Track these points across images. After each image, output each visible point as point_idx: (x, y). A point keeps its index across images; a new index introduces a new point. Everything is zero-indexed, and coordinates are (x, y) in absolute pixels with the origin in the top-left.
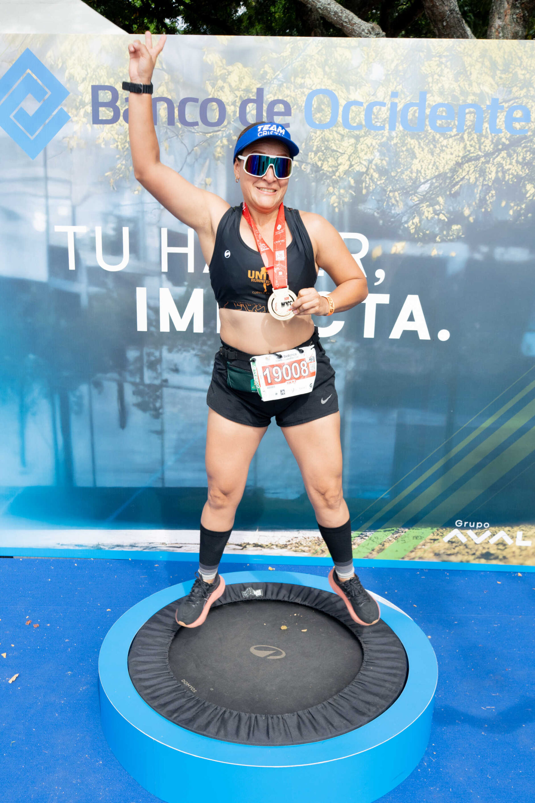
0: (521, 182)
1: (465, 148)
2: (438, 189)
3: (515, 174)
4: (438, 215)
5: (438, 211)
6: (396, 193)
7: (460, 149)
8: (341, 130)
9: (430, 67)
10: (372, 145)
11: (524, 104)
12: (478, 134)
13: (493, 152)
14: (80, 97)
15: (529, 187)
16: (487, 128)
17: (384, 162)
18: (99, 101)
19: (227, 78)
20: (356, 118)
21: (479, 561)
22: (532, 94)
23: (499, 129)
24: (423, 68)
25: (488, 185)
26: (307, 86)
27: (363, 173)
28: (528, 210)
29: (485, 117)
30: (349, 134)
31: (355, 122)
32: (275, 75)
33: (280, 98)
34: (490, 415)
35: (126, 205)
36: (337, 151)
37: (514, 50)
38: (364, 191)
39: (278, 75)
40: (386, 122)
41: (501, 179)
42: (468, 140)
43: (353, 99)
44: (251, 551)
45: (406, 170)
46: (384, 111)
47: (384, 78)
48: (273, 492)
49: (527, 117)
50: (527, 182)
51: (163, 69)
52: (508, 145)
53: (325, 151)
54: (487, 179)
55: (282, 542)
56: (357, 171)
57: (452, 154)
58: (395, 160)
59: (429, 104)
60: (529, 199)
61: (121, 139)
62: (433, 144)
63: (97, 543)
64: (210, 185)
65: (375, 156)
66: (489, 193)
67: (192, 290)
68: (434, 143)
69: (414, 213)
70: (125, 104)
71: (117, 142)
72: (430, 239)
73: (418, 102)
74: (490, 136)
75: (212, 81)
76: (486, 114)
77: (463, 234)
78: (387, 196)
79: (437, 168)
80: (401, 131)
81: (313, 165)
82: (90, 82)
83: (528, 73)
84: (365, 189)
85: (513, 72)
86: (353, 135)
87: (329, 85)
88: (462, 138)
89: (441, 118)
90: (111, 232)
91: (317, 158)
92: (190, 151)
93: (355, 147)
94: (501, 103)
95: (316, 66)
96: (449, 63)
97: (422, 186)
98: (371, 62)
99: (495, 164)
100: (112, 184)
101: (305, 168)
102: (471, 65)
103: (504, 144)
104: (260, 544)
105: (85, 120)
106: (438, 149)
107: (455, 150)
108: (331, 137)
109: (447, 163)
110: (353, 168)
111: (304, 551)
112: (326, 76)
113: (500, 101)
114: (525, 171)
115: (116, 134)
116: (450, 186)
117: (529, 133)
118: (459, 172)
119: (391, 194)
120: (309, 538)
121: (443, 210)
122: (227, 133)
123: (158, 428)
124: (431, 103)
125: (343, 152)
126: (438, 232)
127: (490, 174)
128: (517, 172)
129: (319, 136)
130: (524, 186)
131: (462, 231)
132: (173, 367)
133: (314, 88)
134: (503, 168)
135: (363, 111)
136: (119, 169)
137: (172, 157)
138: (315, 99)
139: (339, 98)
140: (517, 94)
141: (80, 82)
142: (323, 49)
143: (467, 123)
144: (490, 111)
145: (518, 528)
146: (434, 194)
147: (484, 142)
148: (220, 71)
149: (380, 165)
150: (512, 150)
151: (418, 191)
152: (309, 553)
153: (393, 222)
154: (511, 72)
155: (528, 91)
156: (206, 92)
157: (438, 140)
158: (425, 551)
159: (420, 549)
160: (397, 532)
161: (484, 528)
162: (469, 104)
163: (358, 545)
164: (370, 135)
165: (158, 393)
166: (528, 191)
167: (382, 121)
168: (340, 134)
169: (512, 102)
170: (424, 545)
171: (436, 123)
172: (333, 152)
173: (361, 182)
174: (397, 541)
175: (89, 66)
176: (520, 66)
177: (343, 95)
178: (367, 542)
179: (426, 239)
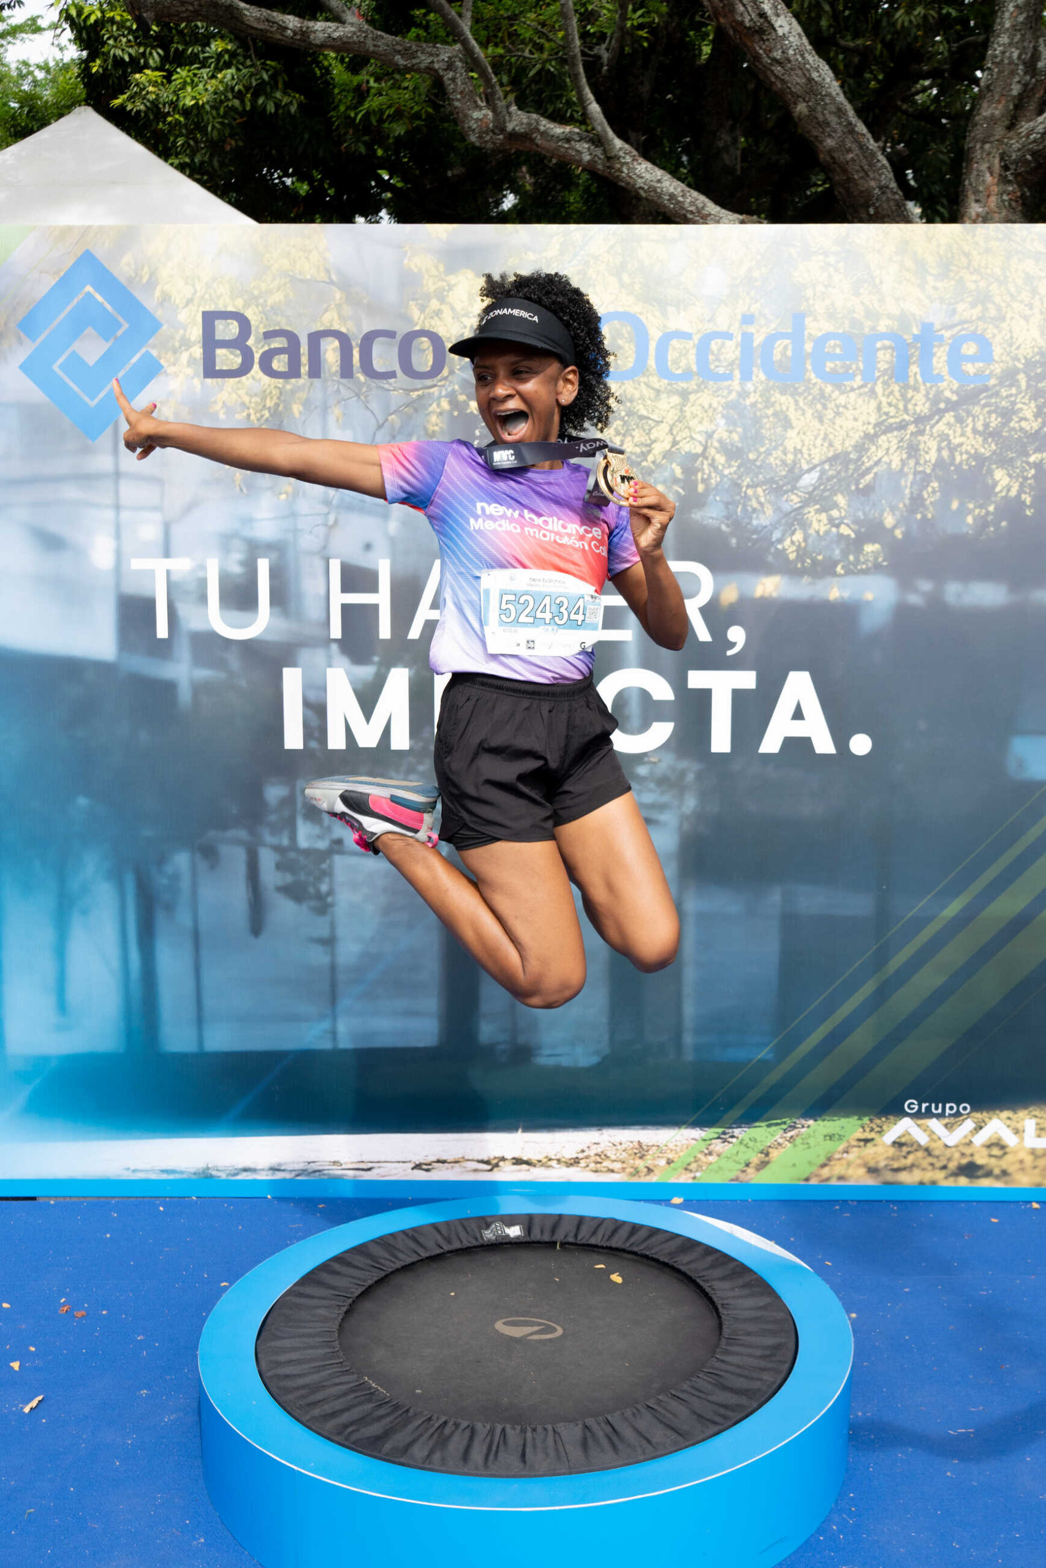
0: (984, 465)
1: (879, 408)
2: (835, 480)
3: (973, 451)
4: (838, 526)
5: (837, 519)
6: (759, 490)
7: (870, 411)
8: (654, 380)
9: (809, 271)
10: (710, 406)
11: (979, 332)
12: (902, 384)
13: (930, 416)
14: (181, 332)
15: (1001, 476)
16: (916, 374)
17: (735, 437)
18: (217, 338)
19: (448, 296)
20: (681, 361)
21: (955, 1181)
22: (992, 315)
23: (939, 375)
24: (796, 275)
25: (924, 472)
27: (696, 456)
28: (1000, 513)
29: (912, 355)
30: (669, 388)
31: (678, 368)
34: (957, 895)
35: (262, 520)
36: (649, 418)
38: (701, 488)
40: (735, 366)
41: (948, 461)
42: (883, 395)
43: (674, 329)
44: (507, 1174)
45: (776, 448)
46: (731, 347)
47: (727, 291)
48: (548, 1052)
49: (985, 352)
50: (994, 466)
52: (956, 401)
53: (626, 418)
54: (922, 462)
55: (569, 1154)
56: (687, 453)
57: (856, 419)
58: (753, 431)
59: (810, 334)
60: (1000, 495)
61: (256, 403)
62: (822, 403)
63: (205, 1166)
65: (717, 426)
66: (928, 486)
67: (388, 671)
68: (822, 401)
69: (793, 525)
70: (262, 343)
71: (248, 408)
72: (824, 570)
73: (790, 331)
74: (922, 388)
75: (420, 302)
76: (913, 351)
77: (885, 560)
78: (743, 494)
79: (831, 445)
80: (762, 382)
82: (199, 306)
83: (982, 279)
84: (702, 482)
85: (957, 278)
86: (677, 390)
87: (629, 304)
88: (873, 393)
89: (833, 357)
90: (237, 569)
92: (381, 422)
94: (939, 330)
96: (841, 265)
97: (806, 476)
98: (704, 266)
99: (935, 435)
100: (238, 483)
102: (881, 268)
103: (948, 401)
104: (525, 1158)
105: (190, 371)
106: (830, 411)
107: (862, 413)
108: (637, 395)
109: (848, 436)
110: (677, 447)
111: (613, 1171)
113: (937, 326)
114: (990, 446)
116: (855, 475)
117: (993, 382)
118: (871, 451)
119: (750, 492)
120: (621, 1144)
121: (845, 517)
122: (449, 389)
123: (325, 933)
124: (814, 333)
125: (657, 419)
126: (838, 558)
127: (927, 453)
128: (976, 449)
130: (990, 472)
131: (882, 554)
134: (949, 442)
135: (693, 348)
139: (649, 326)
140: (966, 315)
141: (181, 306)
142: (619, 245)
143: (879, 366)
144: (919, 345)
145: (1026, 1112)
146: (828, 490)
147: (912, 397)
148: (434, 284)
149: (728, 441)
150: (963, 410)
151: (798, 485)
152: (622, 1174)
153: (756, 541)
154: (954, 278)
155: (986, 309)
156: (409, 320)
157: (830, 396)
158: (849, 1164)
159: (839, 1159)
160: (794, 1127)
161: (961, 1115)
162: (883, 334)
163: (719, 1155)
164: (708, 389)
165: (324, 866)
166: (998, 482)
167: (728, 365)
168: (653, 389)
169: (959, 328)
170: (847, 1152)
171: (824, 366)
172: (641, 420)
173: (695, 471)
174: (795, 1146)
175: (199, 278)
176: (968, 267)
177: (656, 322)
178: (735, 1150)
179: (819, 569)
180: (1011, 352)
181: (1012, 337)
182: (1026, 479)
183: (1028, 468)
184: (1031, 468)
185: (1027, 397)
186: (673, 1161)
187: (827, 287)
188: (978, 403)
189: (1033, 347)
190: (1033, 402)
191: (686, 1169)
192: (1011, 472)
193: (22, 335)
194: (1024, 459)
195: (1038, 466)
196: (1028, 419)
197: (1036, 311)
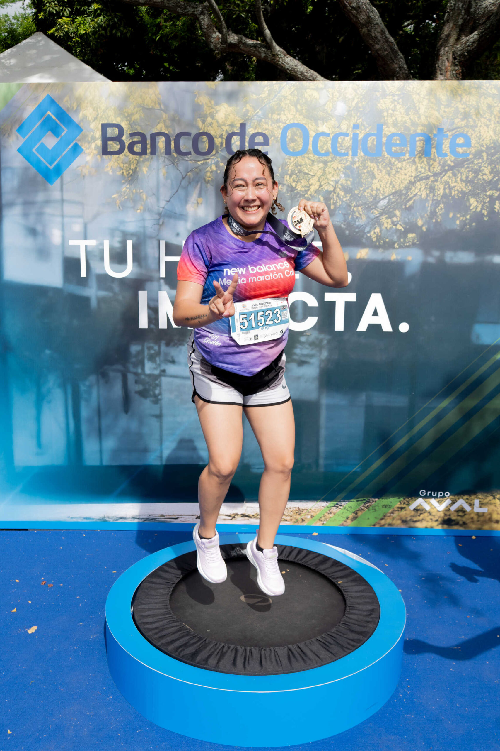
0: (465, 196)
1: (416, 169)
2: (395, 203)
3: (460, 190)
4: (396, 225)
5: (395, 222)
6: (360, 208)
7: (412, 170)
8: (311, 156)
9: (385, 103)
10: (338, 168)
11: (465, 133)
12: (428, 158)
13: (440, 173)
14: (92, 133)
15: (473, 202)
16: (434, 153)
17: (349, 183)
18: (108, 136)
19: (215, 116)
20: (324, 147)
21: (441, 527)
22: (471, 125)
23: (445, 153)
24: (379, 105)
25: (437, 199)
26: (282, 121)
27: (330, 192)
28: (472, 220)
29: (433, 144)
30: (318, 159)
31: (323, 150)
32: (256, 112)
33: (260, 131)
34: (446, 397)
35: (129, 222)
36: (309, 174)
37: (455, 89)
38: (332, 207)
39: (258, 112)
40: (349, 149)
41: (448, 194)
42: (419, 163)
43: (321, 131)
44: (239, 521)
45: (368, 188)
46: (348, 140)
47: (346, 113)
48: (258, 467)
49: (468, 143)
50: (470, 197)
51: (161, 110)
52: (453, 166)
53: (298, 174)
54: (436, 195)
56: (326, 190)
57: (405, 175)
58: (357, 180)
59: (385, 134)
60: (472, 210)
61: (126, 167)
63: (103, 516)
64: (201, 204)
65: (341, 177)
66: (438, 206)
68: (390, 166)
69: (375, 225)
71: (123, 169)
72: (389, 246)
73: (376, 132)
74: (437, 159)
75: (202, 119)
76: (433, 141)
77: (417, 241)
78: (352, 210)
79: (394, 187)
80: (362, 157)
81: (288, 186)
82: (100, 120)
83: (467, 107)
84: (333, 204)
85: (455, 107)
86: (322, 161)
87: (300, 119)
88: (414, 162)
89: (396, 145)
90: (117, 245)
91: (291, 180)
92: (184, 176)
93: (324, 170)
94: (446, 132)
95: (289, 104)
96: (400, 101)
97: (381, 201)
98: (336, 101)
99: (443, 182)
100: (118, 205)
101: (281, 189)
102: (419, 102)
103: (449, 166)
104: (247, 514)
105: (96, 152)
106: (394, 171)
107: (408, 172)
108: (303, 163)
109: (402, 182)
110: (322, 187)
111: (286, 520)
112: (297, 113)
113: (445, 130)
114: (468, 187)
116: (405, 201)
117: (470, 156)
118: (412, 190)
119: (355, 209)
120: (290, 508)
121: (399, 221)
122: (216, 160)
123: (157, 412)
124: (387, 133)
125: (313, 175)
126: (396, 240)
127: (439, 190)
128: (462, 189)
129: (293, 162)
130: (468, 200)
131: (416, 239)
132: (170, 359)
133: (288, 122)
134: (449, 185)
135: (330, 140)
136: (125, 192)
137: (169, 181)
138: (289, 131)
139: (309, 130)
140: (459, 125)
141: (91, 121)
142: (295, 91)
143: (417, 149)
144: (436, 139)
145: (475, 496)
146: (392, 208)
147: (432, 164)
148: (209, 110)
149: (345, 185)
150: (456, 170)
151: (378, 206)
153: (357, 232)
154: (453, 107)
155: (469, 121)
156: (198, 128)
157: (394, 163)
158: (393, 519)
159: (389, 516)
160: (369, 502)
161: (445, 497)
162: (419, 133)
163: (334, 514)
164: (337, 160)
165: (157, 382)
166: (472, 204)
167: (346, 149)
168: (311, 160)
169: (455, 131)
170: (393, 513)
171: (391, 149)
172: (305, 175)
173: (330, 199)
174: (369, 510)
175: (100, 107)
176: (460, 101)
177: (313, 128)
178: (342, 512)
179: (387, 245)
180: (479, 142)
181: (480, 135)
182: (485, 203)
183: (486, 198)
184: (487, 198)
185: (487, 164)
186: (313, 516)
187: (393, 111)
188: (464, 167)
189: (490, 140)
190: (489, 166)
191: (319, 520)
192: (478, 200)
193: (19, 135)
194: (484, 193)
195: (491, 197)
196: (487, 174)
197: (492, 122)
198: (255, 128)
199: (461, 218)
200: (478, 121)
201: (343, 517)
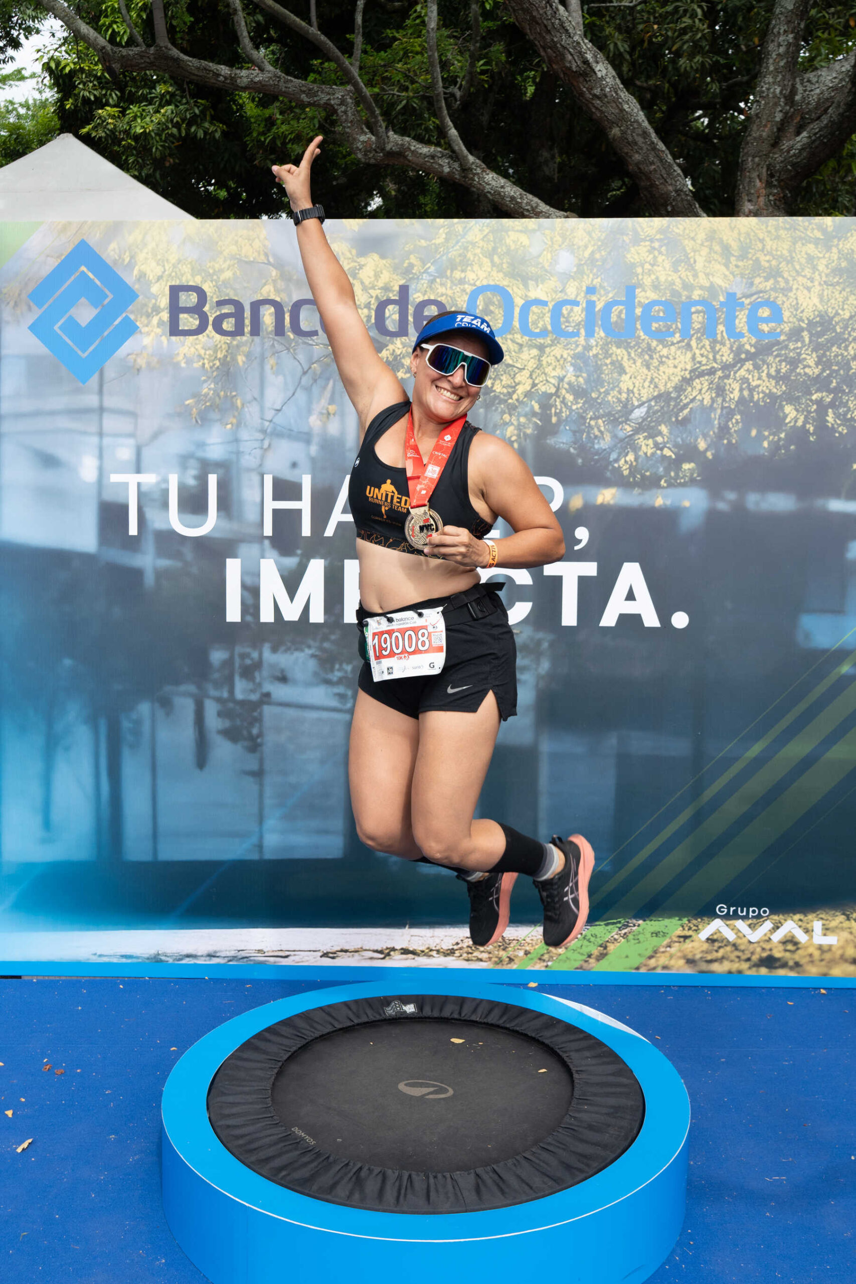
0: (776, 402)
1: (693, 358)
2: (659, 414)
3: (767, 391)
4: (662, 449)
5: (661, 444)
6: (600, 421)
7: (687, 360)
8: (518, 337)
9: (638, 253)
10: (562, 356)
11: (772, 300)
12: (711, 340)
13: (734, 364)
14: (153, 301)
15: (790, 410)
16: (722, 332)
17: (581, 380)
18: (182, 304)
19: (358, 273)
20: (539, 322)
21: (757, 971)
22: (782, 287)
23: (740, 332)
24: (629, 256)
25: (729, 407)
26: (469, 281)
27: (551, 395)
28: (789, 440)
29: (719, 318)
30: (529, 343)
31: (538, 327)
32: (425, 269)
33: (432, 298)
34: (757, 739)
35: (213, 444)
36: (514, 366)
38: (554, 420)
39: (429, 268)
40: (581, 326)
41: (748, 399)
42: (697, 348)
43: (533, 298)
44: (397, 962)
45: (613, 389)
46: (578, 312)
47: (575, 269)
49: (777, 315)
50: (784, 403)
51: (269, 263)
52: (754, 353)
54: (727, 399)
55: (447, 945)
56: (543, 393)
57: (675, 367)
58: (595, 376)
59: (639, 302)
60: (789, 425)
61: (210, 355)
62: (649, 355)
63: (156, 953)
64: (334, 414)
65: (567, 372)
66: (732, 418)
67: (308, 561)
68: (649, 353)
69: (626, 448)
70: (215, 310)
71: (204, 359)
72: (650, 483)
73: (624, 299)
74: (728, 342)
76: (720, 314)
77: (699, 476)
78: (587, 425)
79: (656, 387)
80: (602, 338)
82: (167, 281)
83: (774, 258)
85: (755, 258)
86: (536, 345)
87: (498, 279)
88: (689, 346)
89: (657, 319)
90: (192, 482)
92: (306, 370)
93: (539, 360)
94: (740, 298)
95: (480, 255)
96: (663, 249)
97: (637, 410)
98: (557, 250)
99: (738, 379)
100: (194, 416)
102: (695, 251)
103: (747, 352)
104: (411, 949)
105: (159, 331)
106: (655, 361)
107: (680, 362)
109: (669, 379)
110: (536, 388)
111: (481, 959)
112: (494, 268)
113: (739, 295)
114: (781, 387)
115: (203, 348)
116: (675, 410)
117: (783, 338)
118: (688, 391)
119: (593, 423)
121: (668, 442)
123: (255, 767)
124: (642, 300)
125: (521, 367)
126: (662, 474)
127: (732, 392)
128: (770, 390)
130: (781, 408)
131: (696, 471)
132: (279, 675)
133: (478, 283)
134: (749, 384)
135: (548, 312)
136: (206, 395)
137: (281, 378)
138: (481, 297)
139: (514, 295)
140: (761, 287)
141: (153, 282)
142: (491, 234)
143: (694, 325)
144: (725, 309)
145: (814, 915)
146: (654, 421)
147: (720, 350)
149: (576, 383)
150: (760, 360)
151: (630, 417)
152: (489, 962)
153: (597, 461)
154: (751, 259)
155: (778, 282)
157: (655, 349)
158: (671, 957)
159: (663, 952)
160: (627, 926)
161: (762, 917)
162: (695, 301)
164: (560, 344)
165: (255, 714)
166: (788, 415)
167: (576, 326)
168: (518, 344)
169: (755, 297)
170: (670, 947)
171: (651, 326)
172: (507, 367)
173: (549, 407)
174: (628, 941)
175: (167, 260)
176: (762, 250)
177: (520, 293)
178: (580, 943)
179: (647, 483)
180: (796, 315)
181: (797, 304)
182: (810, 412)
183: (811, 404)
184: (813, 405)
185: (810, 349)
186: (529, 953)
187: (652, 265)
188: (772, 354)
189: (814, 311)
190: (814, 353)
191: (540, 959)
192: (798, 407)
193: (32, 304)
194: (808, 397)
195: (819, 402)
196: (811, 366)
197: (816, 283)
198: (425, 293)
199: (771, 438)
200: (793, 280)
201: (582, 954)
